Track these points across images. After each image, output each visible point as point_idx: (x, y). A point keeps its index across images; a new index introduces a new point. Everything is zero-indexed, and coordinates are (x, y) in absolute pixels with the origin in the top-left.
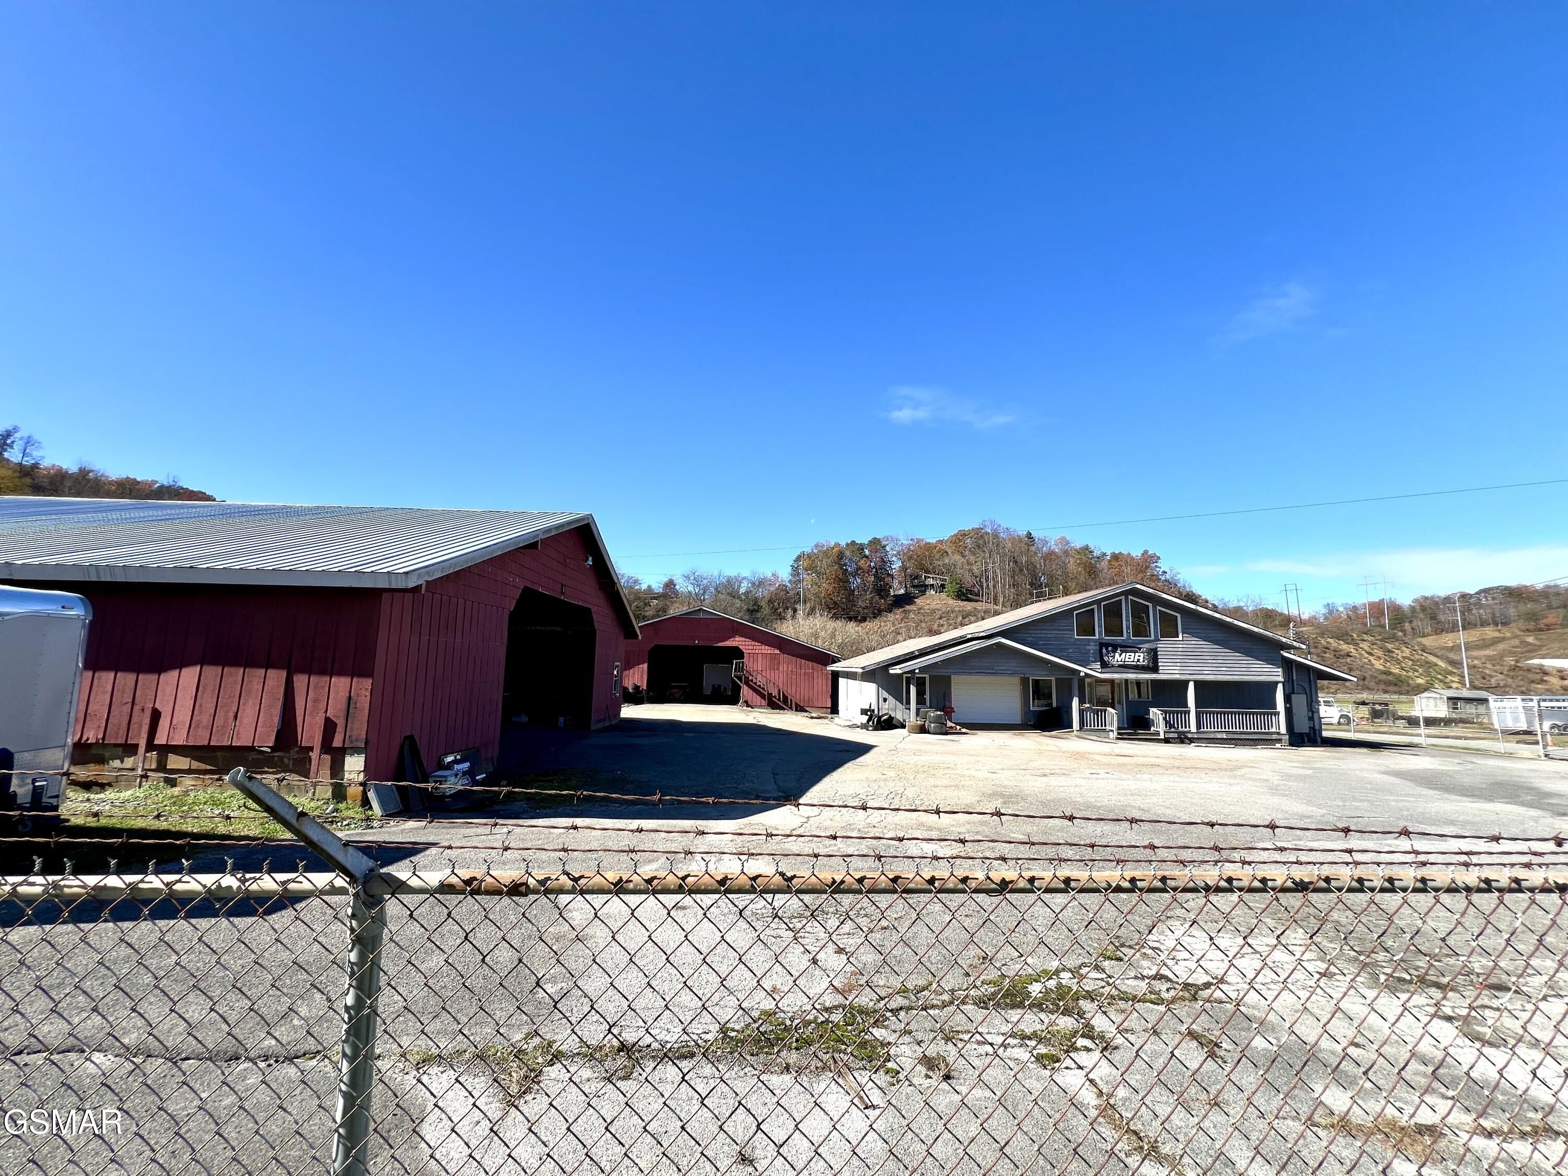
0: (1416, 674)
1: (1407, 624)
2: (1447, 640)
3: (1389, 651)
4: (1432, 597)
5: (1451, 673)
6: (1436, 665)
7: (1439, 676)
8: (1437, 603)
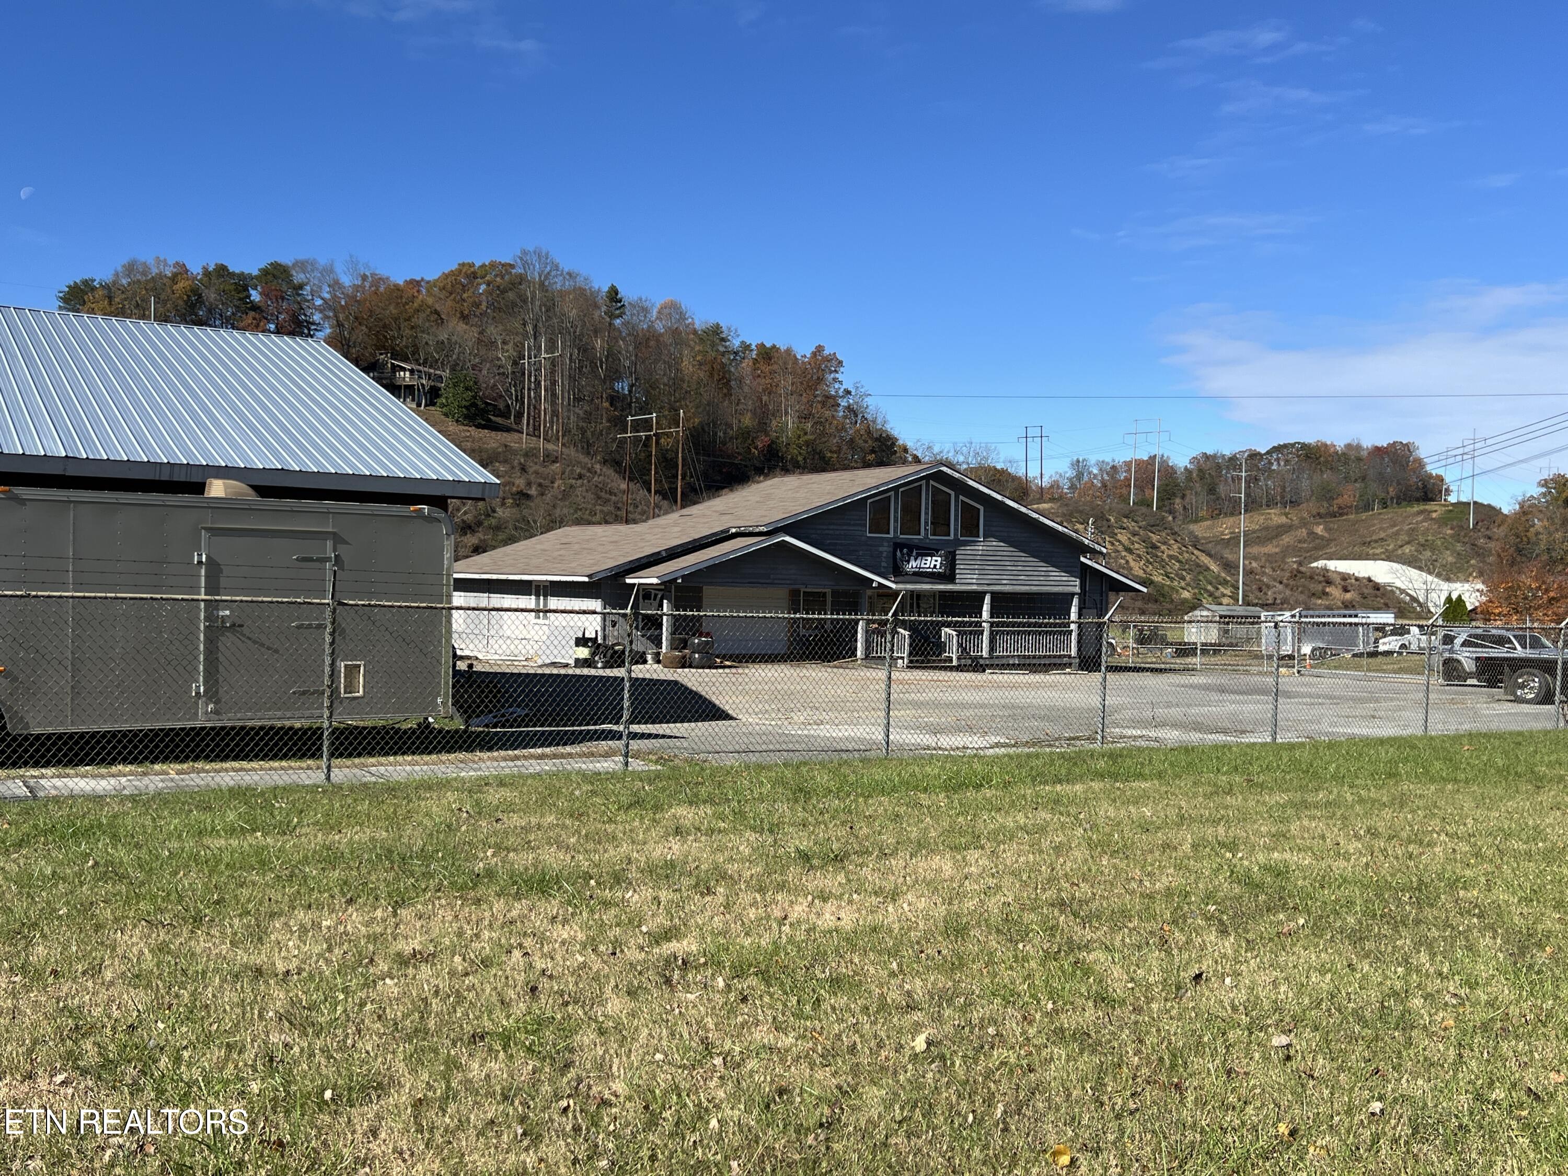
0: (1183, 584)
1: (1178, 501)
2: (1224, 527)
3: (1155, 547)
4: (1214, 456)
5: (1225, 583)
6: (1208, 569)
7: (1209, 587)
8: (1219, 467)
